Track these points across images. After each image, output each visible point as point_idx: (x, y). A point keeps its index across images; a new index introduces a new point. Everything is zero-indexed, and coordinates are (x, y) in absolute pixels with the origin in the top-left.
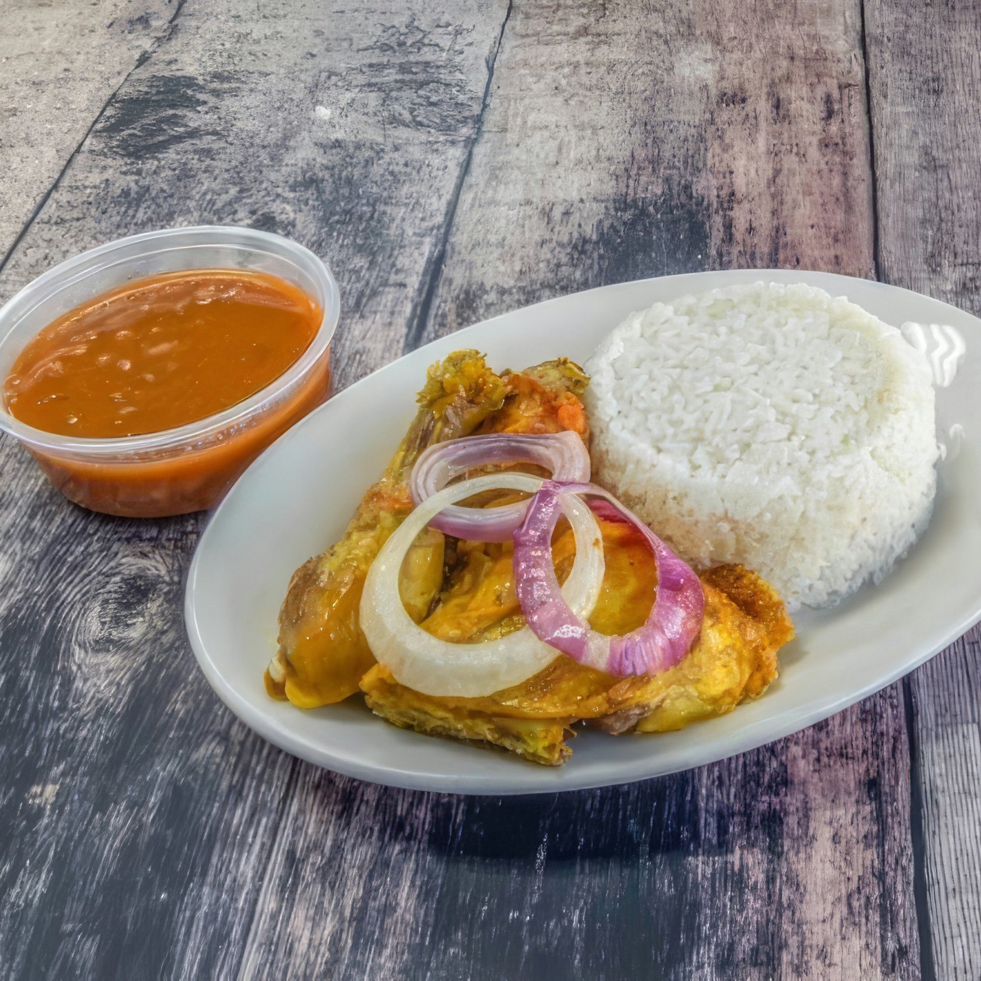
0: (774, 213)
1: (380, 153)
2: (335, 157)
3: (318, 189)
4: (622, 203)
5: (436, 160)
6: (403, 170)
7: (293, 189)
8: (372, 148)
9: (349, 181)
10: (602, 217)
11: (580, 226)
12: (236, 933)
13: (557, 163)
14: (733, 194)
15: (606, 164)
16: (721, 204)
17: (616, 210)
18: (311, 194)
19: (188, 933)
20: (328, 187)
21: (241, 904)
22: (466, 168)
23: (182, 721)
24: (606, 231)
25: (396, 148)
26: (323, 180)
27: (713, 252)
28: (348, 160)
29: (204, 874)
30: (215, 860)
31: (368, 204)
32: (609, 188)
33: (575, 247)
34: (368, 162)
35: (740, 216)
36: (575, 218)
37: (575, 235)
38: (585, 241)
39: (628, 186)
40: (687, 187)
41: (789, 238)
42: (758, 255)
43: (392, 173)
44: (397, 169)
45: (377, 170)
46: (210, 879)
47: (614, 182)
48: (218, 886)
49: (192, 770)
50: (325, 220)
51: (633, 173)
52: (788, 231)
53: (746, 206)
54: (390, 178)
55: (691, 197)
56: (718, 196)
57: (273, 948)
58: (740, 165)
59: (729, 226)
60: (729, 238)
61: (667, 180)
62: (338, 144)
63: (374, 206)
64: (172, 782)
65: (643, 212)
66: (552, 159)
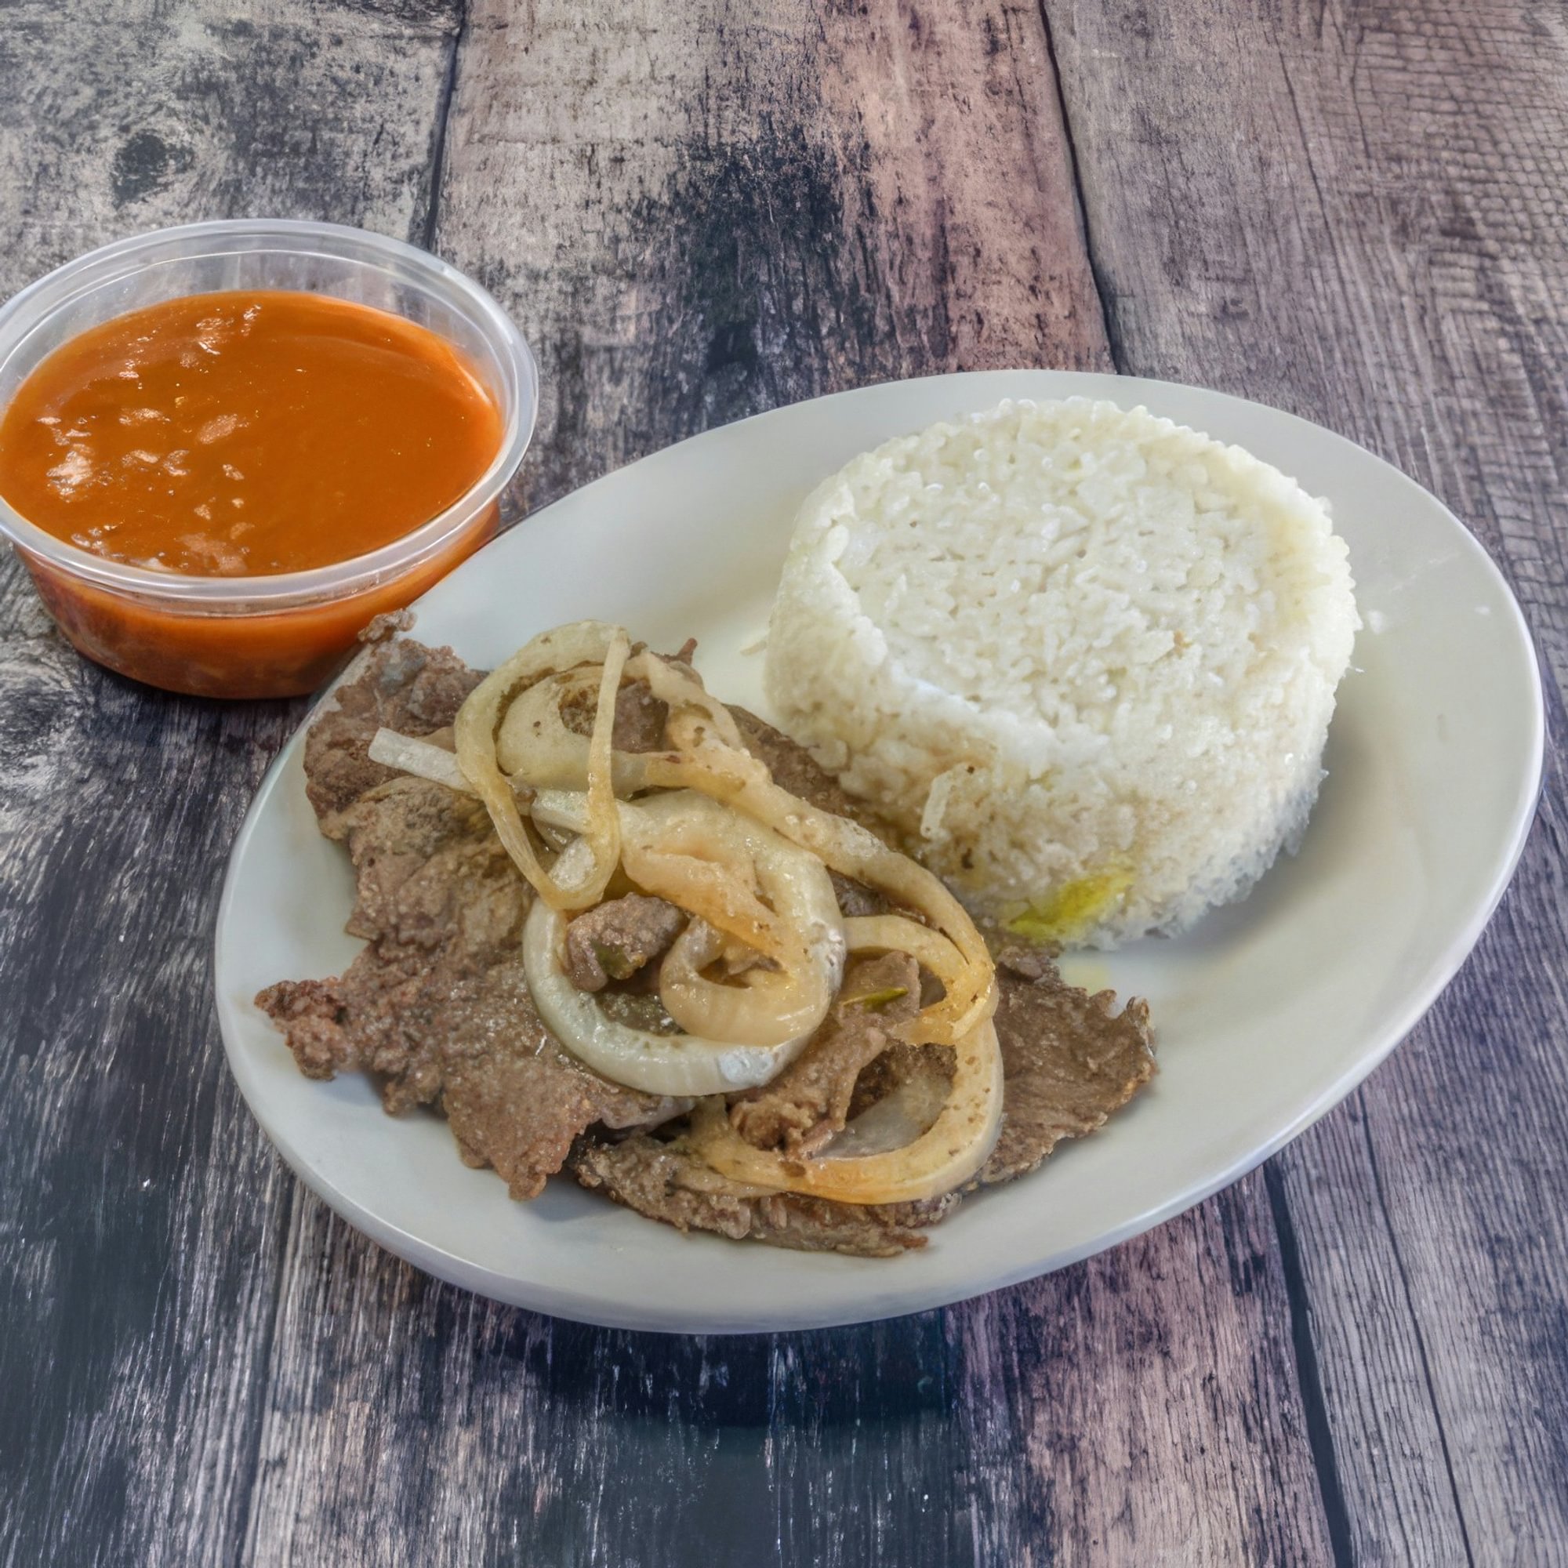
0: (933, 180)
1: (312, 47)
2: (242, 49)
3: (220, 98)
4: (700, 149)
5: (402, 66)
6: (355, 77)
7: (182, 94)
8: (297, 38)
9: (269, 89)
10: (675, 168)
11: (641, 181)
12: (266, 1240)
13: (592, 83)
14: (867, 146)
15: (666, 88)
16: (852, 161)
17: (694, 158)
18: (211, 103)
19: (192, 1240)
20: (238, 96)
21: (267, 1198)
22: (451, 80)
23: (135, 918)
24: (682, 192)
25: (338, 42)
26: (226, 85)
27: (849, 231)
28: (265, 56)
29: (204, 1150)
30: (216, 1131)
31: (304, 127)
32: (679, 124)
33: (637, 213)
34: (295, 61)
35: (882, 179)
36: (631, 167)
37: (636, 196)
38: (652, 205)
39: (706, 125)
40: (797, 132)
41: (959, 219)
42: (917, 241)
43: (334, 80)
44: (341, 74)
45: (311, 73)
46: (213, 1160)
47: (682, 116)
48: (228, 1169)
49: (162, 993)
50: (240, 149)
51: (712, 103)
52: (958, 207)
53: (888, 164)
54: (334, 88)
55: (804, 147)
56: (845, 148)
57: (326, 1263)
58: (872, 106)
59: (867, 193)
60: (870, 211)
61: (766, 118)
62: (242, 29)
63: (314, 130)
64: (133, 1011)
65: (736, 167)
66: (584, 75)
